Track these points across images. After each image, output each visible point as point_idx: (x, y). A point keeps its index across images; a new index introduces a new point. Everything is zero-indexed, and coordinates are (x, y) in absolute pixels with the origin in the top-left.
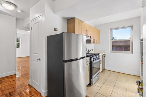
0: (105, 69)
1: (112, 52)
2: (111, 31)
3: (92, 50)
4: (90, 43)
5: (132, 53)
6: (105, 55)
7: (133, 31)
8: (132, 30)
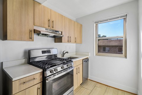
0: (89, 78)
1: (98, 55)
2: (97, 24)
3: (67, 52)
4: (62, 42)
5: (126, 57)
6: (88, 60)
7: (127, 24)
8: (126, 21)
